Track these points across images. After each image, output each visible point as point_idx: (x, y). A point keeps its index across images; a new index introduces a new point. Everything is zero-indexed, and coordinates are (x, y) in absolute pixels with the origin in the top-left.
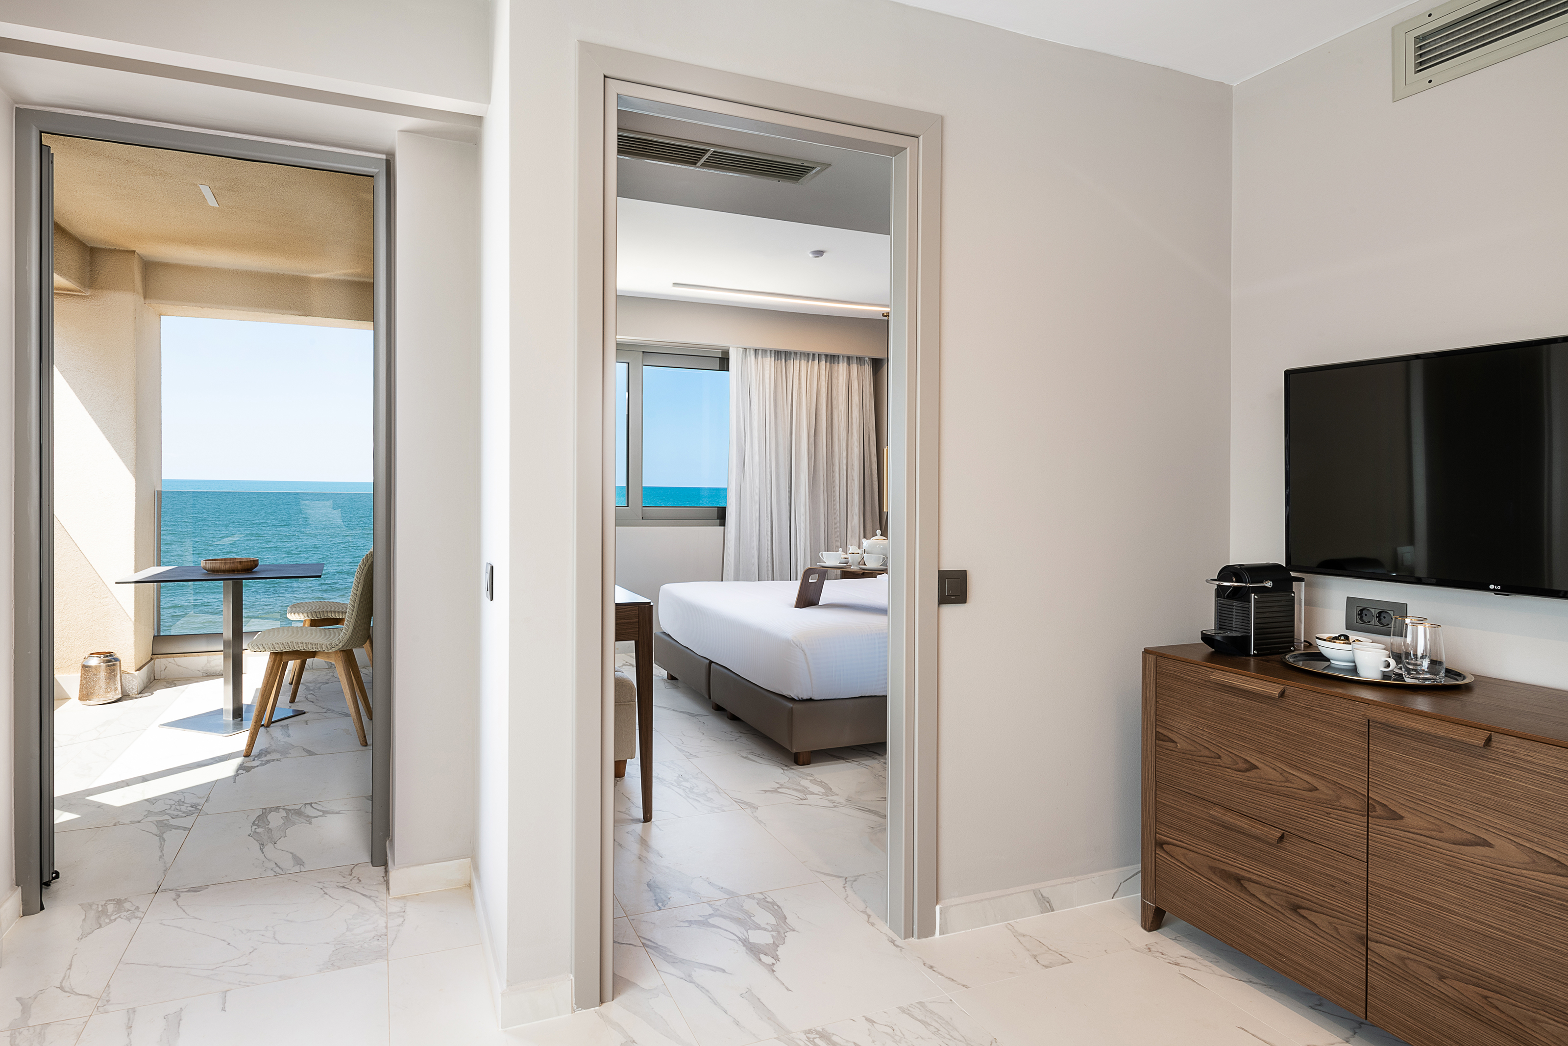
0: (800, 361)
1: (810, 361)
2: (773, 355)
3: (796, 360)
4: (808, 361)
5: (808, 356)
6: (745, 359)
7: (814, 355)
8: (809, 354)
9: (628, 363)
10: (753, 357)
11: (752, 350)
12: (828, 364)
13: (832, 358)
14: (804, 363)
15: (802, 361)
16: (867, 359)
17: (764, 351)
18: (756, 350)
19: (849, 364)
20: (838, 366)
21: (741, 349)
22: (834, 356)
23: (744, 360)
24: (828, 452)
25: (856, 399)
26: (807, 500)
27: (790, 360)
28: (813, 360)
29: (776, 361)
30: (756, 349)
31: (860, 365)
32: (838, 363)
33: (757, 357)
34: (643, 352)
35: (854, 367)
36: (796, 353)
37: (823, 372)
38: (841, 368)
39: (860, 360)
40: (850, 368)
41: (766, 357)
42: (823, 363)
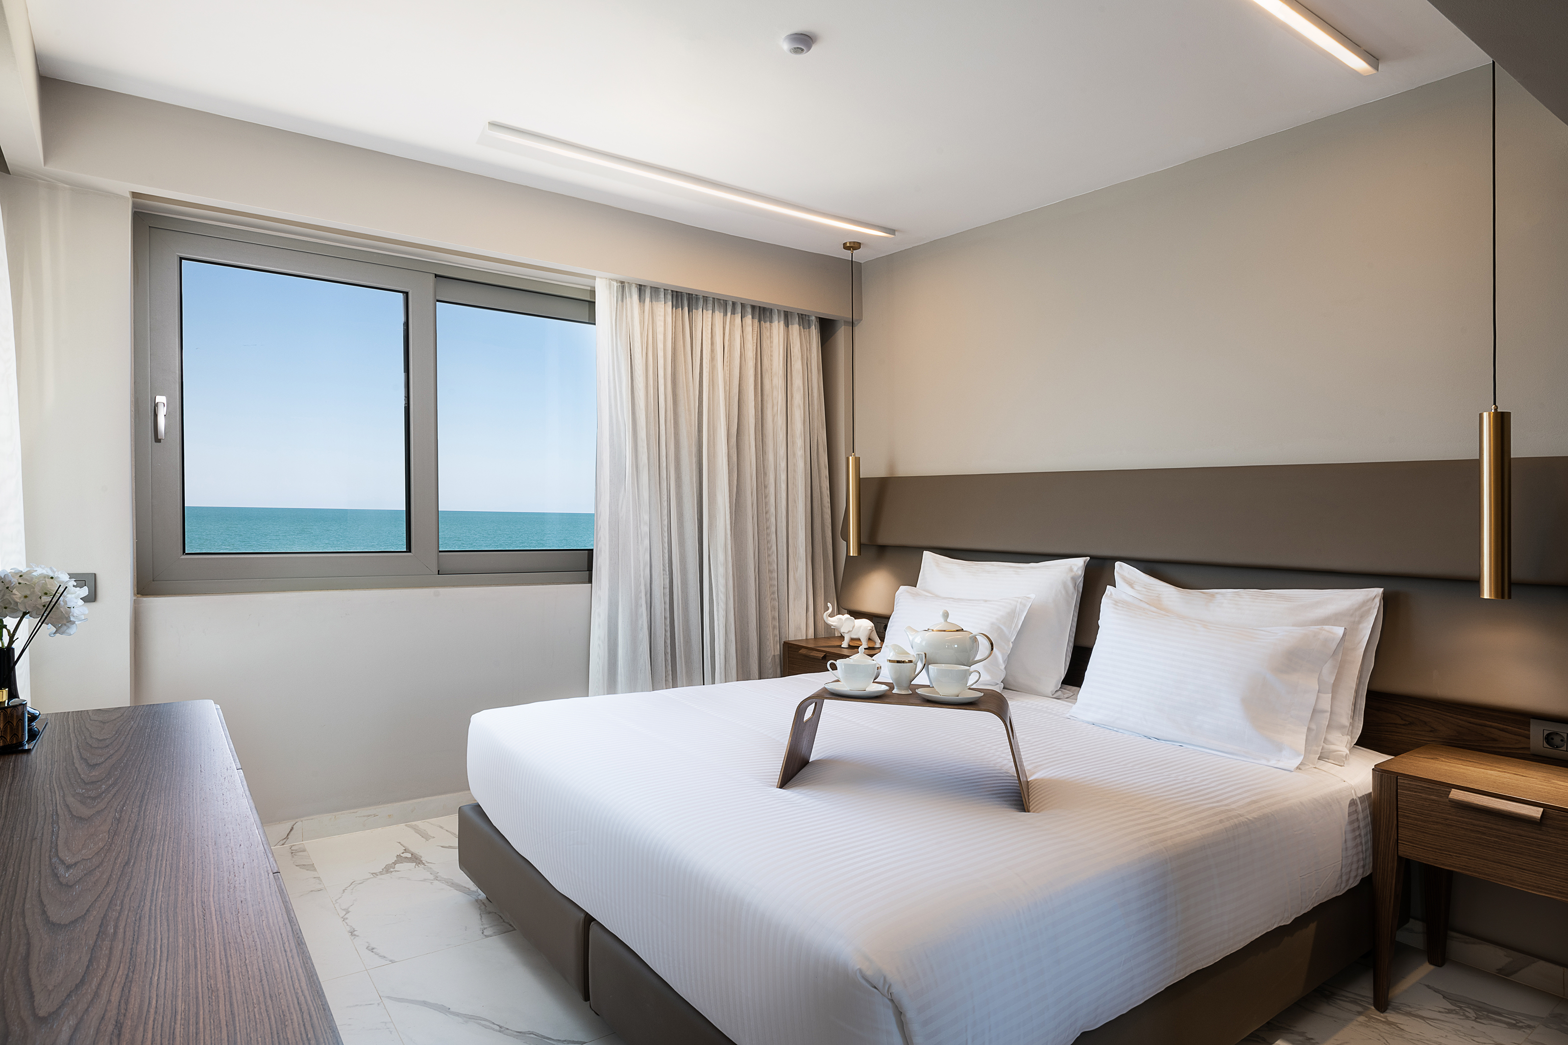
0: (713, 311)
1: (729, 314)
2: (670, 297)
3: (707, 310)
4: (725, 314)
5: (724, 304)
6: (622, 301)
7: (734, 304)
8: (726, 302)
9: (406, 294)
10: (635, 296)
11: (634, 286)
12: (756, 321)
13: (762, 312)
14: (719, 315)
15: (717, 312)
16: (814, 318)
17: (655, 290)
18: (641, 288)
19: (787, 325)
20: (771, 326)
21: (615, 283)
22: (764, 309)
23: (620, 302)
24: (759, 461)
25: (798, 382)
26: (729, 542)
27: (697, 309)
28: (733, 312)
29: (674, 309)
30: (640, 285)
31: (804, 328)
32: (771, 322)
33: (642, 296)
34: (436, 276)
35: (795, 328)
36: (705, 299)
37: (749, 330)
38: (777, 328)
39: (804, 319)
40: (788, 331)
41: (658, 300)
42: (749, 317)
